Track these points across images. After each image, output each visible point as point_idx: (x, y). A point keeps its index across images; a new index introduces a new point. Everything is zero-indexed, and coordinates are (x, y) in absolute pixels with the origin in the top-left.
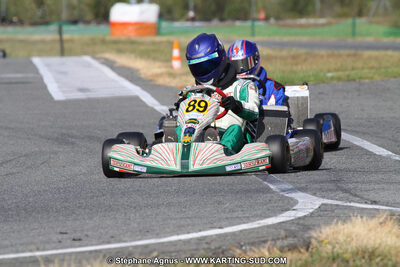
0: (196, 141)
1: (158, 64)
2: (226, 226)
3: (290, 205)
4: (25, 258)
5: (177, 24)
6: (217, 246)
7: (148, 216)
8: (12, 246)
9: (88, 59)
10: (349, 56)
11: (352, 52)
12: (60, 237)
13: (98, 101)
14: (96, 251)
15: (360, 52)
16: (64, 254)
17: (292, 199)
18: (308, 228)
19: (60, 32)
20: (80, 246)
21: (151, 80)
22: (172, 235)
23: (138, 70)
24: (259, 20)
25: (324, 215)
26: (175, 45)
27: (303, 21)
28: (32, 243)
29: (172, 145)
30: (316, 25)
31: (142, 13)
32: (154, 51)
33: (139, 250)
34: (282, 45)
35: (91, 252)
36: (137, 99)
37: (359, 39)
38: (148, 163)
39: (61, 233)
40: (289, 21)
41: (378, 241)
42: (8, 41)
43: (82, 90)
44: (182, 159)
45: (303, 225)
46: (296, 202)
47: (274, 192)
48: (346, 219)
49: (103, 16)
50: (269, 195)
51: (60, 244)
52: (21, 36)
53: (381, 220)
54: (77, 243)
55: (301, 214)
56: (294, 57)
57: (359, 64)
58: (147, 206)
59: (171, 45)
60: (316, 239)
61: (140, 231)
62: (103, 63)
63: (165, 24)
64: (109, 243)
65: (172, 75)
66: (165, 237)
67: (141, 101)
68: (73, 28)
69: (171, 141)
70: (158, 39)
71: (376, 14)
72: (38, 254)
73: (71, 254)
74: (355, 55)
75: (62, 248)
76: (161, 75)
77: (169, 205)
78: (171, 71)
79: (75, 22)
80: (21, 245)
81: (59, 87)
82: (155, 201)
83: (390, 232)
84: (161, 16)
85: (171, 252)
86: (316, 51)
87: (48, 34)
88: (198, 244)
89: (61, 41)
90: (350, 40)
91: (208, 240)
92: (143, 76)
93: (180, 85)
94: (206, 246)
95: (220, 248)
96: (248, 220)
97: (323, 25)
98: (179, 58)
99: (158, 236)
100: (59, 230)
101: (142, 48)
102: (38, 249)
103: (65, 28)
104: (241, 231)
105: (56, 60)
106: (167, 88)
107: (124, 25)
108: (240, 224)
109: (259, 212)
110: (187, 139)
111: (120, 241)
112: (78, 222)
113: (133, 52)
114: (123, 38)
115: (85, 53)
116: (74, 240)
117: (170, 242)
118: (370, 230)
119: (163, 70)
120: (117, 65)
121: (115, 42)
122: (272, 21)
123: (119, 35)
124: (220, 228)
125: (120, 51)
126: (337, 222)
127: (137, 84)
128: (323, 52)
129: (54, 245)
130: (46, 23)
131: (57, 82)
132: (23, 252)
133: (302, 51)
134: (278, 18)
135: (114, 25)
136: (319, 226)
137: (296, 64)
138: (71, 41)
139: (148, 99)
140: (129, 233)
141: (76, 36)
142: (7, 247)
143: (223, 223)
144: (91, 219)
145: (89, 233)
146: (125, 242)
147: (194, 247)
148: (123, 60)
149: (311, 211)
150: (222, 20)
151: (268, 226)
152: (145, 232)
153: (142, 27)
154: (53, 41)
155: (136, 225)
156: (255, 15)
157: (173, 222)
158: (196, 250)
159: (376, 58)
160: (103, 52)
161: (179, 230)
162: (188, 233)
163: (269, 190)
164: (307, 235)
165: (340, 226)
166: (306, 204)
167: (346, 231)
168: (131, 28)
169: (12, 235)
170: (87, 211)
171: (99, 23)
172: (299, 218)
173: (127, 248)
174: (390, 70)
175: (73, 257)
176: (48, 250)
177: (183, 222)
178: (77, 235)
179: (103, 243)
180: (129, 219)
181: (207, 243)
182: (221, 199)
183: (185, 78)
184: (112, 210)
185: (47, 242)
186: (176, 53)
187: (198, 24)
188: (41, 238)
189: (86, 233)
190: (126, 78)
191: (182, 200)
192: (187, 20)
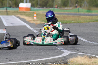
0: (46, 37)
1: (31, 18)
2: (47, 58)
3: (62, 53)
5: (35, 8)
7: (28, 55)
9: (13, 16)
10: (77, 17)
11: (78, 16)
12: (6, 59)
13: (16, 26)
14: (15, 63)
15: (80, 16)
16: (7, 64)
17: (63, 51)
18: (67, 59)
19: (7, 9)
21: (29, 22)
22: (33, 60)
23: (26, 19)
24: (55, 7)
25: (71, 55)
26: (35, 13)
27: (66, 8)
29: (40, 38)
30: (69, 9)
31: (27, 5)
32: (30, 15)
34: (61, 14)
35: (14, 63)
36: (25, 26)
37: (80, 13)
38: (34, 42)
40: (63, 8)
41: (84, 62)
43: (12, 24)
44: (42, 41)
45: (65, 58)
46: (64, 52)
47: (59, 50)
48: (76, 57)
49: (17, 6)
50: (57, 50)
51: (6, 61)
53: (85, 57)
54: (10, 61)
55: (65, 55)
56: (64, 17)
57: (80, 19)
58: (27, 52)
59: (34, 13)
60: (69, 61)
62: (17, 17)
63: (32, 8)
64: (18, 61)
65: (34, 21)
66: (32, 60)
68: (10, 8)
69: (40, 37)
70: (31, 12)
71: (84, 7)
73: (9, 64)
74: (79, 17)
75: (6, 62)
76: (31, 20)
77: (33, 52)
78: (34, 20)
81: (6, 23)
82: (30, 51)
83: (87, 60)
84: (31, 6)
86: (69, 16)
87: (3, 10)
88: (40, 62)
89: (7, 12)
90: (78, 13)
92: (27, 21)
93: (36, 23)
96: (52, 56)
97: (71, 9)
98: (36, 17)
99: (30, 60)
100: (6, 58)
101: (27, 14)
102: (1, 62)
103: (8, 8)
104: (51, 59)
105: (6, 16)
106: (32, 24)
107: (22, 8)
108: (50, 57)
109: (55, 54)
110: (44, 36)
111: (21, 61)
112: (11, 56)
113: (24, 15)
114: (22, 11)
115: (13, 15)
118: (82, 59)
120: (20, 18)
121: (20, 12)
122: (59, 8)
123: (21, 11)
124: (46, 58)
125: (21, 15)
126: (74, 57)
127: (25, 23)
128: (71, 16)
129: (4, 62)
130: (3, 7)
131: (6, 22)
133: (66, 15)
134: (60, 7)
135: (20, 8)
136: (70, 58)
137: (65, 19)
138: (9, 12)
139: (28, 26)
140: (23, 59)
141: (11, 11)
143: (46, 57)
144: (14, 55)
145: (13, 59)
146: (22, 61)
148: (22, 17)
149: (68, 54)
150: (47, 7)
151: (57, 58)
152: (27, 59)
153: (27, 9)
154: (5, 12)
155: (25, 57)
156: (55, 6)
157: (34, 56)
159: (84, 18)
160: (17, 15)
161: (35, 58)
162: (38, 59)
163: (57, 49)
164: (66, 60)
165: (75, 58)
166: (67, 53)
167: (76, 59)
168: (24, 9)
170: (13, 53)
172: (65, 56)
173: (23, 62)
174: (87, 21)
177: (36, 57)
178: (10, 59)
179: (17, 61)
180: (23, 55)
181: (42, 62)
182: (46, 51)
183: (37, 21)
184: (19, 53)
185: (3, 61)
186: (35, 15)
187: (40, 8)
188: (1, 60)
189: (12, 59)
190: (23, 21)
191: (36, 51)
192: (38, 7)
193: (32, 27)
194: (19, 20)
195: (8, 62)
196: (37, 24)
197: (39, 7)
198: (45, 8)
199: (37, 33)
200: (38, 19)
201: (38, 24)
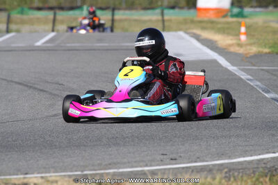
1: (231, 37)
2: (277, 152)
4: (138, 171)
6: (272, 165)
7: (222, 143)
8: (129, 162)
9: (181, 33)
12: (162, 157)
13: (188, 63)
14: (187, 167)
16: (165, 169)
19: (162, 14)
20: (176, 164)
21: (225, 49)
22: (239, 157)
23: (216, 42)
26: (243, 24)
28: (143, 161)
32: (228, 28)
33: (217, 168)
35: (183, 168)
36: (214, 62)
39: (163, 154)
42: (126, 20)
43: (178, 55)
49: (192, 4)
51: (162, 162)
52: (135, 17)
54: (174, 162)
58: (222, 136)
59: (240, 24)
61: (218, 154)
62: (192, 36)
64: (196, 162)
65: (240, 45)
66: (235, 158)
67: (218, 63)
68: (171, 11)
72: (146, 168)
73: (170, 169)
75: (163, 165)
76: (231, 45)
77: (238, 136)
78: (239, 42)
79: (173, 8)
80: (135, 162)
82: (228, 133)
84: (233, 4)
85: (239, 169)
87: (153, 15)
88: (258, 164)
89: (163, 21)
91: (265, 161)
92: (220, 46)
93: (245, 52)
94: (264, 165)
95: (273, 167)
98: (245, 34)
99: (230, 158)
100: (161, 153)
102: (147, 166)
103: (166, 11)
106: (236, 54)
107: (207, 10)
111: (203, 161)
112: (174, 147)
113: (212, 28)
114: (206, 19)
115: (180, 30)
116: (172, 159)
117: (239, 162)
119: (234, 42)
120: (202, 38)
121: (201, 22)
123: (203, 17)
124: (274, 153)
125: (204, 28)
127: (216, 52)
129: (157, 163)
130: (152, 8)
132: (136, 167)
135: (200, 10)
138: (170, 21)
139: (223, 62)
140: (210, 156)
141: (173, 17)
142: (125, 163)
143: (276, 150)
144: (183, 145)
145: (182, 155)
146: (207, 161)
147: (256, 166)
148: (206, 35)
150: (276, 7)
152: (221, 155)
153: (219, 12)
154: (157, 21)
155: (214, 150)
157: (240, 148)
158: (258, 168)
160: (193, 29)
161: (245, 154)
162: (251, 156)
168: (211, 12)
169: (129, 155)
170: (180, 139)
171: (189, 8)
173: (208, 166)
175: (171, 171)
176: (154, 166)
177: (247, 148)
178: (173, 156)
179: (192, 162)
180: (210, 145)
181: (264, 163)
182: (274, 132)
183: (248, 47)
184: (198, 139)
185: (153, 160)
186: (243, 30)
187: (258, 9)
188: (149, 157)
189: (179, 154)
190: (208, 47)
191: (247, 133)
192: (252, 7)
193: (233, 65)
194: (198, 44)
195: (167, 164)
196: (248, 56)
197: (256, 7)
198: (271, 8)
199: (248, 80)
200: (252, 41)
201: (251, 55)
